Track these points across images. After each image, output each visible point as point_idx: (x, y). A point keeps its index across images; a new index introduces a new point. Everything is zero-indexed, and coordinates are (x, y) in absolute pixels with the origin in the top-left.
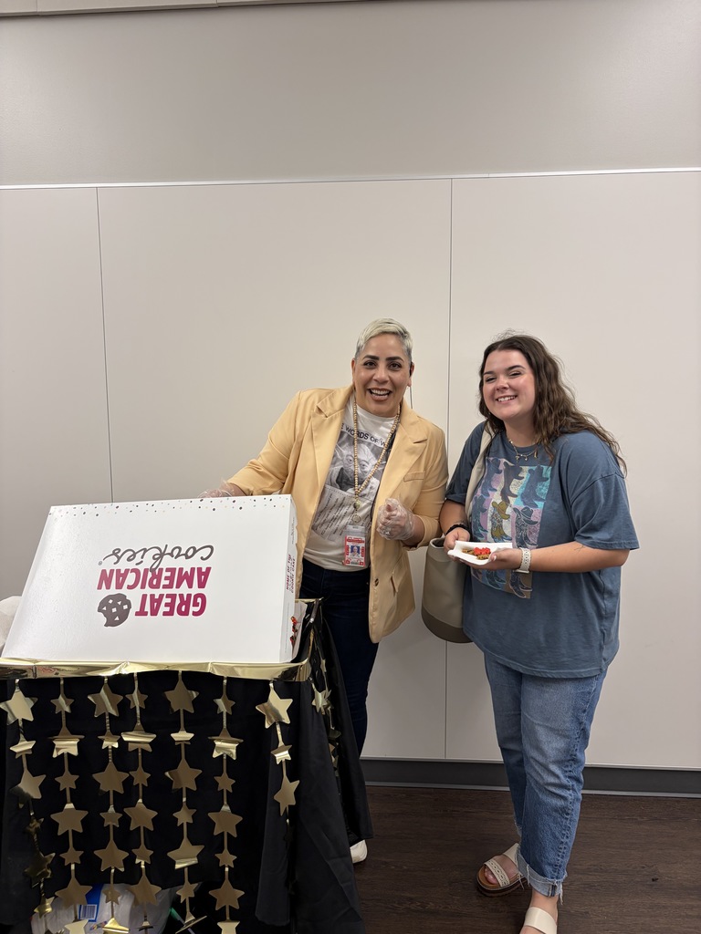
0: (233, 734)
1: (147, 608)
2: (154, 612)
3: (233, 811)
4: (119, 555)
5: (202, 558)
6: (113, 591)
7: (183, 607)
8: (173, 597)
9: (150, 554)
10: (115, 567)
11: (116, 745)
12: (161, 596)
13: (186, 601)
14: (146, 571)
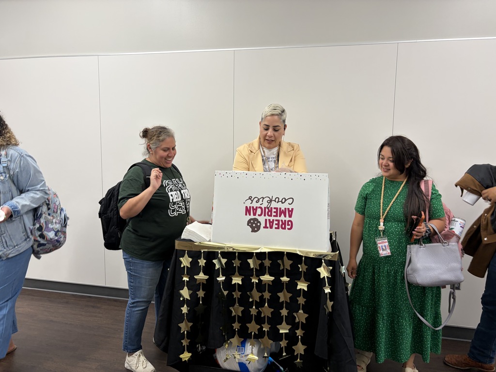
0: (306, 280)
1: (268, 225)
2: (271, 227)
3: (304, 312)
4: (252, 199)
5: (289, 204)
6: (252, 217)
7: (283, 225)
8: (278, 221)
9: (266, 200)
10: (251, 205)
11: (257, 281)
12: (273, 220)
13: (284, 223)
14: (265, 208)
